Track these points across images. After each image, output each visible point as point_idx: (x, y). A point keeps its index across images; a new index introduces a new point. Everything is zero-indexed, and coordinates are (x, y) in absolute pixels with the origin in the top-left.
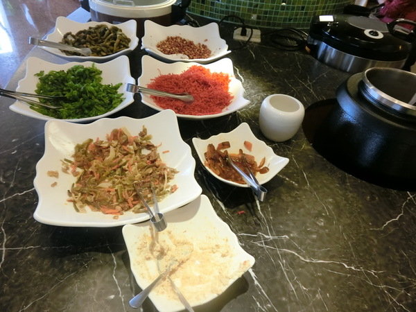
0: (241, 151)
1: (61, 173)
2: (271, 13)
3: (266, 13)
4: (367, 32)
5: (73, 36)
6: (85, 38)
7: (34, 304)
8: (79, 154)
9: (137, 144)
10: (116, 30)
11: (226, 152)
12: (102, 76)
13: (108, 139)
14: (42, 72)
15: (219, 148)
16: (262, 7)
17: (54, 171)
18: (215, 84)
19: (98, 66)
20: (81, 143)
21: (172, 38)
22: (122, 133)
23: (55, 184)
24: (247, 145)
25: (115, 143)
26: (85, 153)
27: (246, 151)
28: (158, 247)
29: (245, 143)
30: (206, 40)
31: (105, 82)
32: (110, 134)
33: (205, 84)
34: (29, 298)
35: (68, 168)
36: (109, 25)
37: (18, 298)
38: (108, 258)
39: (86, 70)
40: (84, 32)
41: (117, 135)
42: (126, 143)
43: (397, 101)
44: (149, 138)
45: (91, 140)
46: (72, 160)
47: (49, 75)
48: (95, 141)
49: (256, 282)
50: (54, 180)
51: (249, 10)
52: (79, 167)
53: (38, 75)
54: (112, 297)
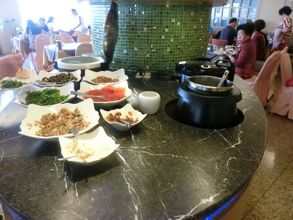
0: (127, 116)
1: (33, 126)
2: (156, 64)
3: (154, 64)
4: (202, 66)
5: (48, 79)
6: (53, 79)
7: (14, 173)
8: (43, 119)
9: (73, 115)
10: (70, 74)
11: (119, 117)
12: (60, 93)
13: (59, 113)
14: (29, 91)
15: (115, 115)
16: (151, 62)
17: (30, 123)
18: (117, 91)
19: (58, 88)
20: (45, 115)
21: (100, 77)
22: (65, 110)
23: (30, 129)
24: (130, 113)
25: (62, 115)
26: (47, 119)
27: (129, 117)
28: (77, 149)
29: (129, 113)
30: (118, 77)
31: (61, 95)
32: (59, 111)
33: (113, 92)
34: (12, 171)
35: (37, 124)
36: (67, 73)
37: (7, 172)
38: (52, 157)
39: (51, 90)
40: (53, 77)
41: (63, 111)
42: (68, 115)
43: (204, 86)
44: (79, 112)
45: (50, 114)
46: (40, 121)
47: (33, 93)
48: (52, 114)
49: (125, 163)
50: (30, 127)
51: (145, 64)
52: (43, 124)
53: (27, 92)
54: (52, 170)
